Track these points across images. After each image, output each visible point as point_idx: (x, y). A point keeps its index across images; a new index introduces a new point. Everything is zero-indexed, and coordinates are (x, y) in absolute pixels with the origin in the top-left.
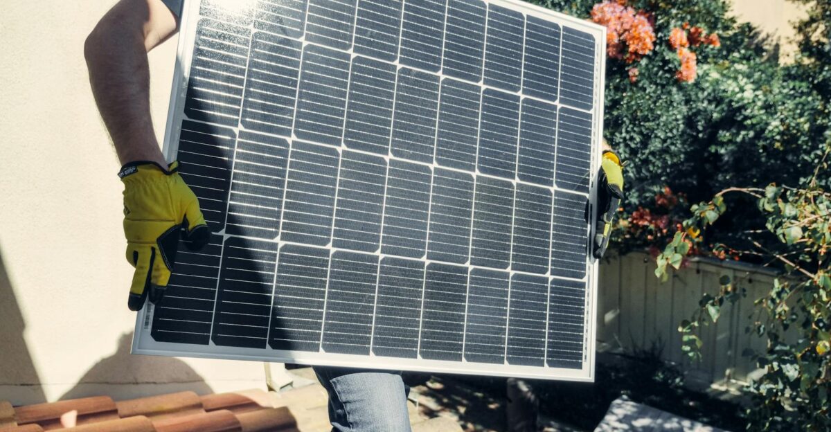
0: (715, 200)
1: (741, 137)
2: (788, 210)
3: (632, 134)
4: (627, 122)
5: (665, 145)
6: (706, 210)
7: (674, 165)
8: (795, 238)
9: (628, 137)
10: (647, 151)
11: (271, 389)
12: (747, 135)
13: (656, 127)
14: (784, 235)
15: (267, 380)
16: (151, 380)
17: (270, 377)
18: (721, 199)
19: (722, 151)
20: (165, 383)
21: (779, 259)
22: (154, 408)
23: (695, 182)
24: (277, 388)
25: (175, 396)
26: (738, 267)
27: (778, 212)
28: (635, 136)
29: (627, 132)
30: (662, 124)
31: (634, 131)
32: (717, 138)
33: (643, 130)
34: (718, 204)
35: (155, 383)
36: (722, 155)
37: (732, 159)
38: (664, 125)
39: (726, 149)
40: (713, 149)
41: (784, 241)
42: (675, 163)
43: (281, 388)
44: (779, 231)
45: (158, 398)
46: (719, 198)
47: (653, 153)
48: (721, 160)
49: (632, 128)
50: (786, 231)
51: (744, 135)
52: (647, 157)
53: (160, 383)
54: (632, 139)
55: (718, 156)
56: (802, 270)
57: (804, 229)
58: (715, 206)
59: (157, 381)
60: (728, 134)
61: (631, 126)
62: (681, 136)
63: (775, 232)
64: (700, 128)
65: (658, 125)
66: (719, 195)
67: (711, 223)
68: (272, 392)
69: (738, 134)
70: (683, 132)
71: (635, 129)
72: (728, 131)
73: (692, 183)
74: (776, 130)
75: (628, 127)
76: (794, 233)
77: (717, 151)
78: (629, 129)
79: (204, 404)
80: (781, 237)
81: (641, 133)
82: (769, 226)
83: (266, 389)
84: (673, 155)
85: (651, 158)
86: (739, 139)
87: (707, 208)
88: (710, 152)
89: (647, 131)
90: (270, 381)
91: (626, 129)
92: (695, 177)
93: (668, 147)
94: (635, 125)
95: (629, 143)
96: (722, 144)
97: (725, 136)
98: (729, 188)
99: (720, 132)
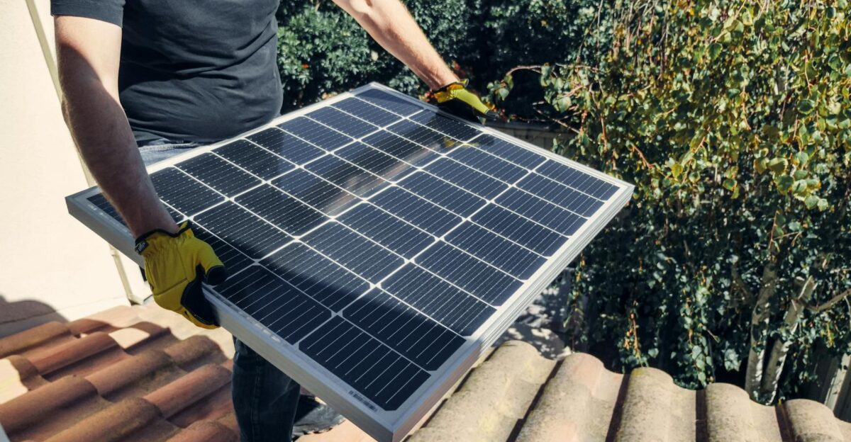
0: (506, 78)
1: (509, 12)
2: (559, 84)
3: (424, 17)
4: (419, 6)
5: (451, 25)
6: (499, 88)
7: (458, 42)
8: (566, 106)
9: (421, 20)
10: (436, 32)
11: (133, 303)
12: (514, 10)
13: (444, 9)
14: (558, 104)
15: (127, 295)
16: (9, 319)
17: (130, 292)
18: (511, 77)
19: (495, 25)
20: (24, 319)
21: (557, 123)
22: (21, 344)
23: (478, 57)
24: (141, 302)
25: (38, 329)
26: (517, 127)
27: (551, 86)
28: (427, 18)
29: (420, 15)
30: (448, 6)
31: (426, 14)
32: (491, 14)
33: (434, 13)
34: (508, 82)
35: (13, 321)
36: (495, 29)
37: (503, 32)
38: (450, 7)
39: (498, 24)
40: (487, 24)
41: (558, 110)
42: (459, 40)
43: (145, 300)
44: (555, 102)
45: (22, 335)
46: (509, 77)
47: (441, 33)
48: (495, 34)
49: (424, 12)
50: (560, 101)
51: (512, 10)
52: (437, 36)
53: (18, 320)
54: (424, 21)
55: (492, 30)
56: (573, 129)
57: (573, 98)
58: (507, 83)
59: (15, 319)
60: (499, 10)
61: (422, 10)
62: (463, 15)
63: (551, 102)
64: (478, 6)
65: (446, 7)
66: (509, 74)
67: (503, 99)
68: (135, 306)
69: (507, 9)
70: (465, 12)
71: (426, 12)
72: (499, 6)
73: (477, 58)
74: (537, 5)
75: (420, 11)
76: (565, 101)
77: (491, 26)
78: (421, 13)
79: (72, 331)
80: (556, 106)
81: (431, 16)
82: (548, 99)
83: (129, 304)
84: (459, 32)
85: (441, 37)
86: (508, 14)
87: (500, 86)
88: (485, 27)
89: (436, 14)
90: (131, 296)
91: (418, 13)
92: (477, 51)
93: (453, 26)
94: (425, 8)
95: (423, 25)
96: (494, 19)
97: (497, 11)
98: (516, 67)
99: (493, 8)
